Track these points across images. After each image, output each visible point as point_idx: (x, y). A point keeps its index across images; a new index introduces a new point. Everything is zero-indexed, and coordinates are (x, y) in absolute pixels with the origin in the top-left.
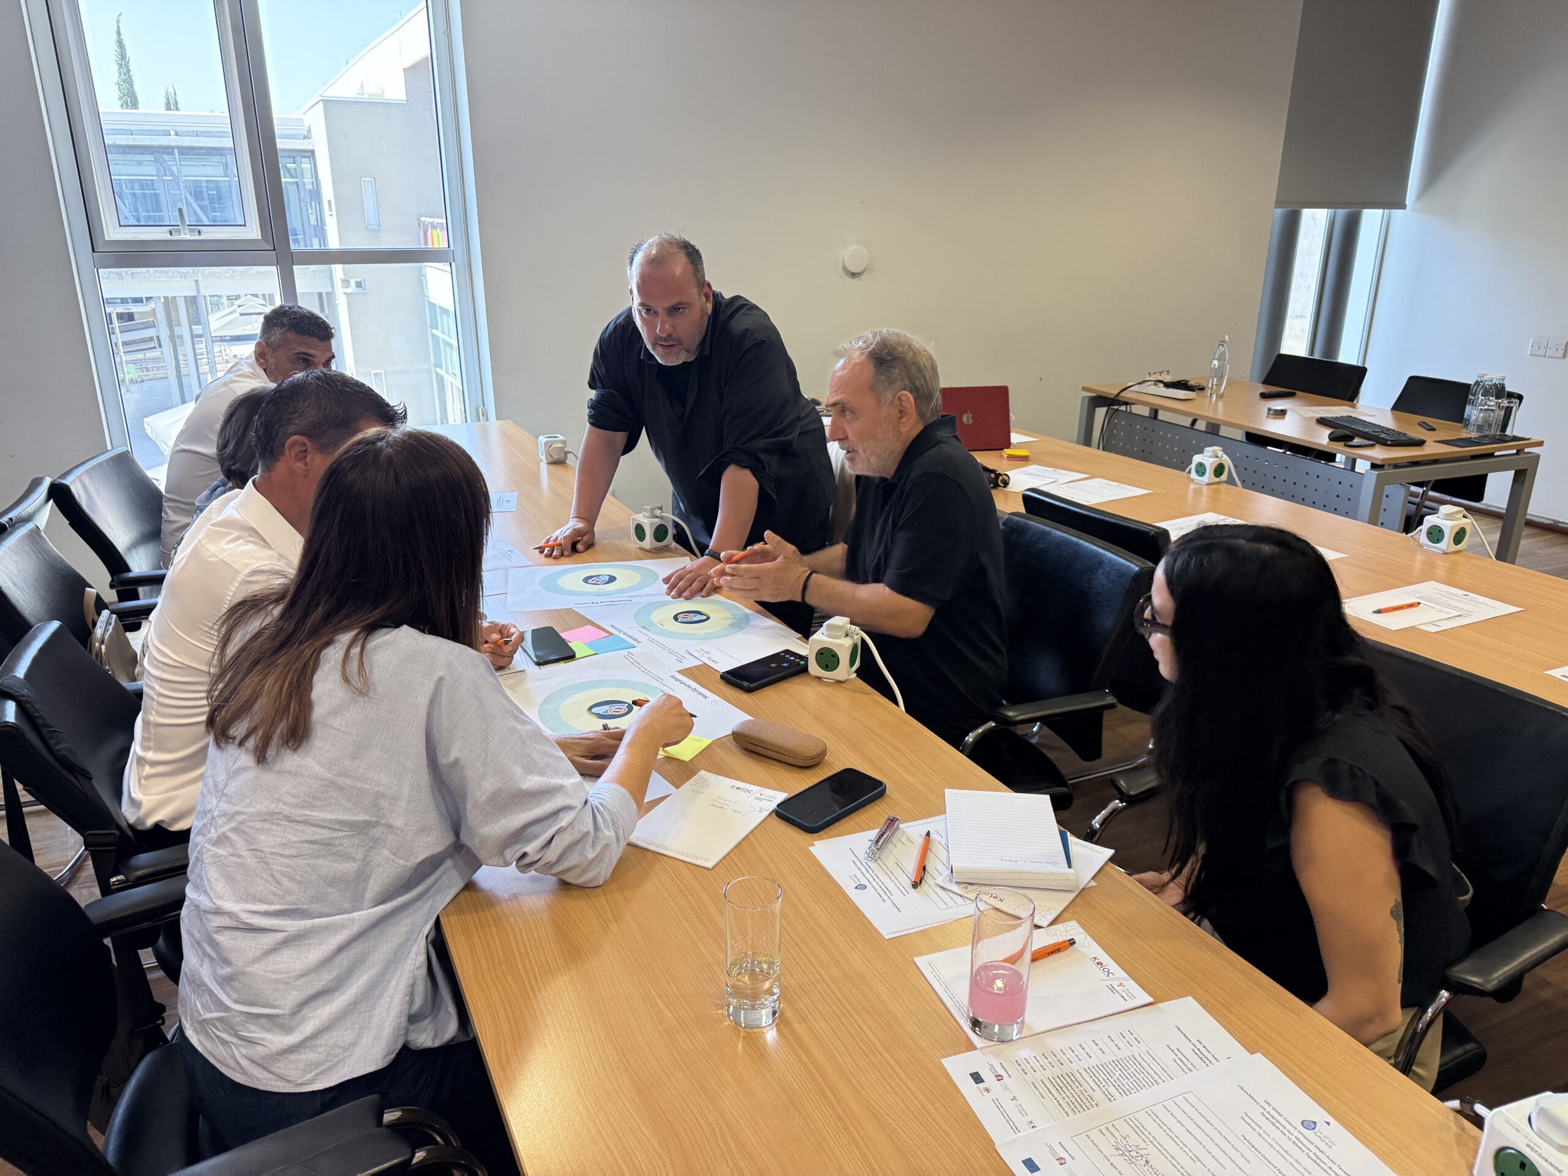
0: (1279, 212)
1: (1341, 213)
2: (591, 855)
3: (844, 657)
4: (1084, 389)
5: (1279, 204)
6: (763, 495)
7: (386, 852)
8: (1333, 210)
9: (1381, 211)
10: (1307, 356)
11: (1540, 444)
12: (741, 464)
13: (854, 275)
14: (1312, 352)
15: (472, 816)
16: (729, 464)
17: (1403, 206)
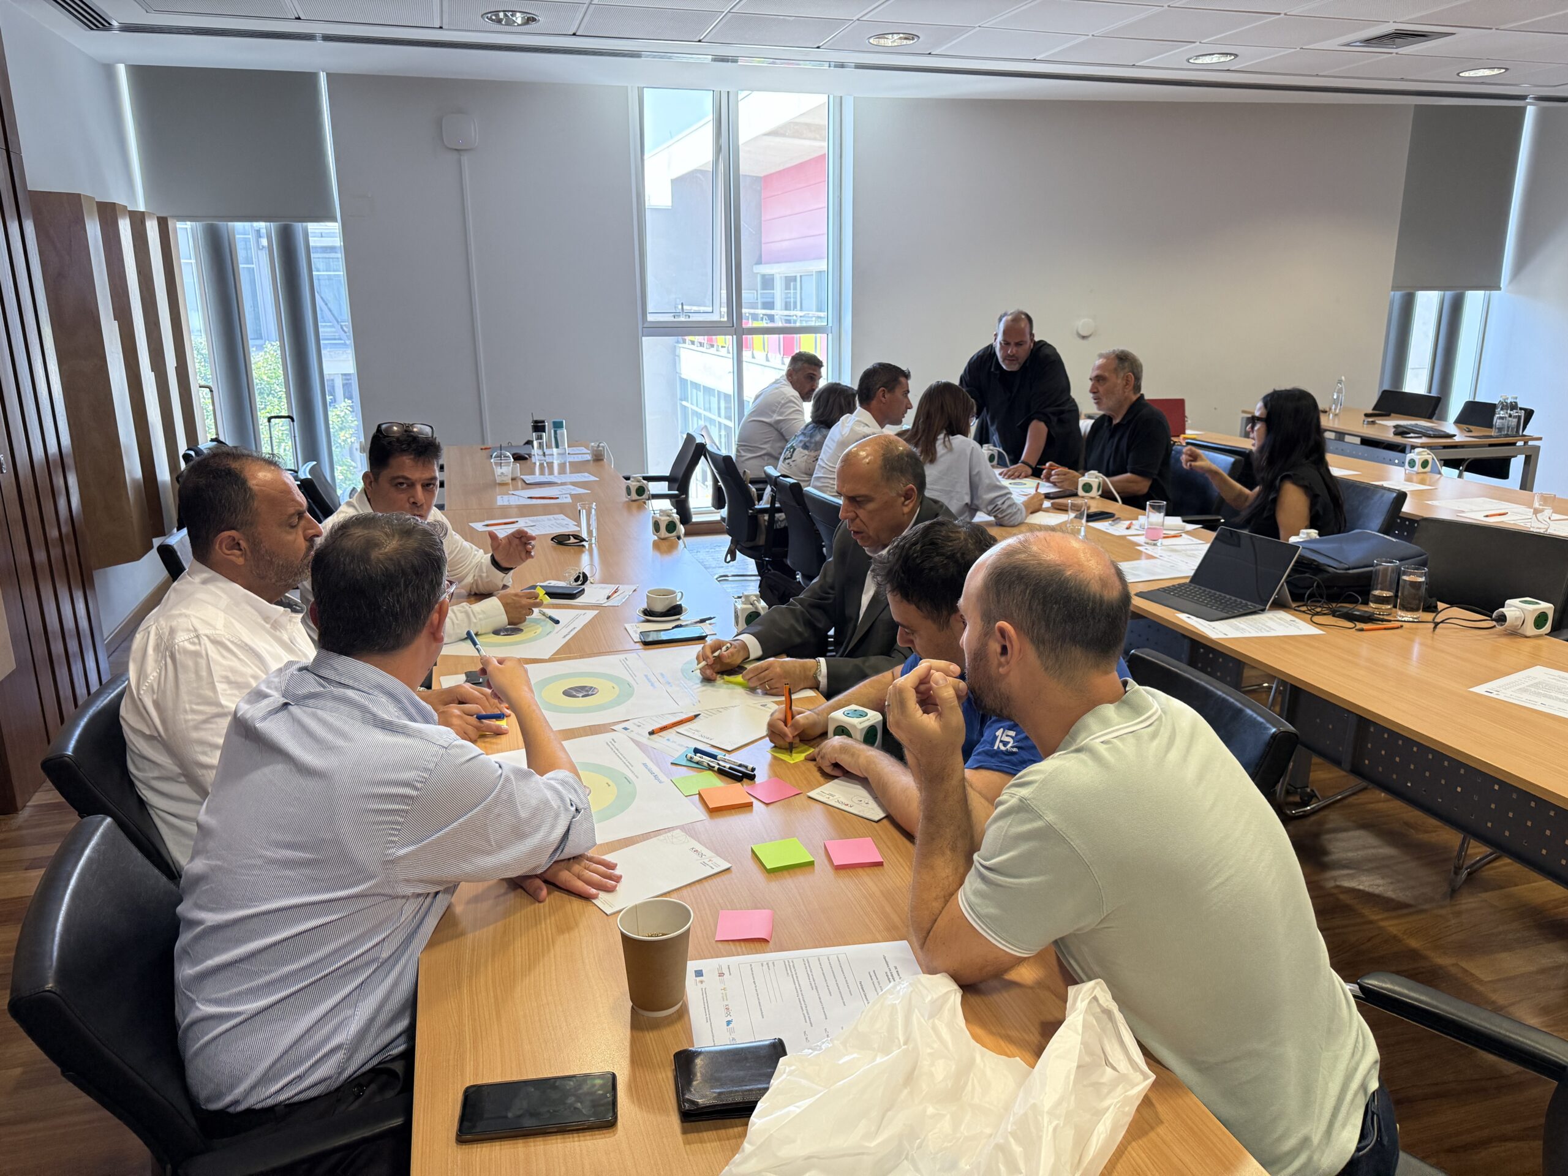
0: (1398, 294)
1: (1449, 294)
2: (1015, 510)
3: (1095, 486)
4: (1244, 412)
5: (1395, 288)
6: (1049, 435)
7: (955, 501)
8: (1442, 292)
9: (1482, 293)
10: (1426, 394)
11: (1540, 439)
12: (1040, 420)
13: (1084, 337)
14: (1430, 391)
15: (981, 491)
16: (1033, 419)
17: (1499, 288)
